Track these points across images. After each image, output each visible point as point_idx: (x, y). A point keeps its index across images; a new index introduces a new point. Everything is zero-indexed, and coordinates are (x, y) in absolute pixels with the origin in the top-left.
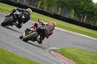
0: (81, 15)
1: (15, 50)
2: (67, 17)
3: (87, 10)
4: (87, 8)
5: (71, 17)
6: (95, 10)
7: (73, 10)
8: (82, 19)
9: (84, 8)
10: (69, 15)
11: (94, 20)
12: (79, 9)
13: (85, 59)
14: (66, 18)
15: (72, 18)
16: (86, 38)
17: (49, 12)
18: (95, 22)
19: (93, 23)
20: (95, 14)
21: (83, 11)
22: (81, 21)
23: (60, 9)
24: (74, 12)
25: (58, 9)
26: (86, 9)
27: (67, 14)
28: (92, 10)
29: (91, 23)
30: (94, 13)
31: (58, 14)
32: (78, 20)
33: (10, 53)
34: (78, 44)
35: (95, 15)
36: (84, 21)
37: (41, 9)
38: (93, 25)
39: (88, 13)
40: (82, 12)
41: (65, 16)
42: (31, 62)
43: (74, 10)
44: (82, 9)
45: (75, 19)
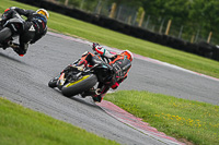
0: (160, 19)
1: (16, 96)
2: (129, 23)
3: (173, 8)
4: (173, 5)
5: (137, 23)
6: (191, 8)
7: (141, 9)
8: (161, 28)
9: (167, 5)
10: (133, 19)
11: (188, 29)
12: (155, 5)
13: (169, 115)
14: (127, 26)
15: (140, 25)
16: (170, 70)
17: (89, 12)
18: (191, 34)
19: (185, 38)
20: (190, 16)
21: (163, 11)
22: (160, 32)
23: (113, 6)
24: (143, 13)
25: (109, 6)
26: (171, 5)
27: (130, 18)
28: (182, 9)
29: (181, 36)
30: (187, 14)
31: (111, 16)
32: (152, 30)
33: (6, 103)
34: (153, 83)
35: (190, 20)
36: (166, 33)
37: (71, 7)
38: (186, 41)
39: (175, 15)
40: (161, 14)
41: (125, 22)
42: (51, 123)
43: (145, 9)
44: (162, 7)
45: (146, 28)
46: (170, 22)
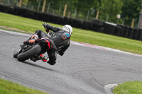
46: (66, 6)
